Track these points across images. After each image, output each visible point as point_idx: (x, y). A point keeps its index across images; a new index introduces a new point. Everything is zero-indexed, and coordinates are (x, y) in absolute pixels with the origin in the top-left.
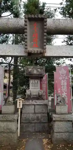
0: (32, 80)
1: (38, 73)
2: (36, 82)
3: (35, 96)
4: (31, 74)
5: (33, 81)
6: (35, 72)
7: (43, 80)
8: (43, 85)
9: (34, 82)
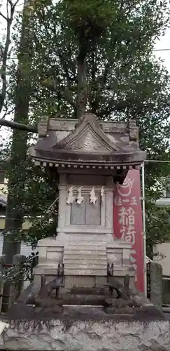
0: (71, 189)
1: (105, 152)
2: (94, 199)
3: (88, 284)
4: (66, 156)
5: (76, 193)
6: (89, 145)
7: (126, 191)
8: (123, 212)
9: (80, 199)
